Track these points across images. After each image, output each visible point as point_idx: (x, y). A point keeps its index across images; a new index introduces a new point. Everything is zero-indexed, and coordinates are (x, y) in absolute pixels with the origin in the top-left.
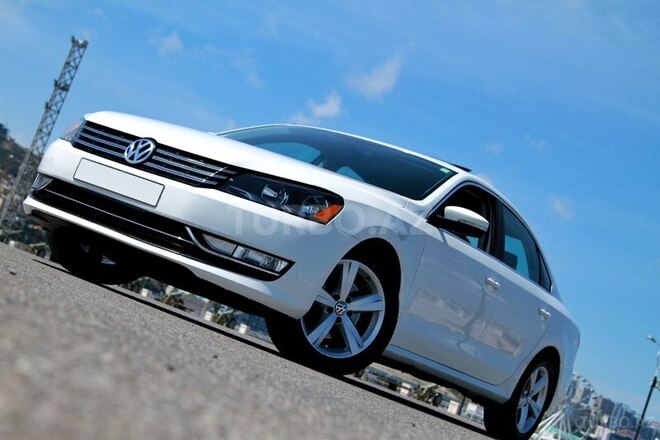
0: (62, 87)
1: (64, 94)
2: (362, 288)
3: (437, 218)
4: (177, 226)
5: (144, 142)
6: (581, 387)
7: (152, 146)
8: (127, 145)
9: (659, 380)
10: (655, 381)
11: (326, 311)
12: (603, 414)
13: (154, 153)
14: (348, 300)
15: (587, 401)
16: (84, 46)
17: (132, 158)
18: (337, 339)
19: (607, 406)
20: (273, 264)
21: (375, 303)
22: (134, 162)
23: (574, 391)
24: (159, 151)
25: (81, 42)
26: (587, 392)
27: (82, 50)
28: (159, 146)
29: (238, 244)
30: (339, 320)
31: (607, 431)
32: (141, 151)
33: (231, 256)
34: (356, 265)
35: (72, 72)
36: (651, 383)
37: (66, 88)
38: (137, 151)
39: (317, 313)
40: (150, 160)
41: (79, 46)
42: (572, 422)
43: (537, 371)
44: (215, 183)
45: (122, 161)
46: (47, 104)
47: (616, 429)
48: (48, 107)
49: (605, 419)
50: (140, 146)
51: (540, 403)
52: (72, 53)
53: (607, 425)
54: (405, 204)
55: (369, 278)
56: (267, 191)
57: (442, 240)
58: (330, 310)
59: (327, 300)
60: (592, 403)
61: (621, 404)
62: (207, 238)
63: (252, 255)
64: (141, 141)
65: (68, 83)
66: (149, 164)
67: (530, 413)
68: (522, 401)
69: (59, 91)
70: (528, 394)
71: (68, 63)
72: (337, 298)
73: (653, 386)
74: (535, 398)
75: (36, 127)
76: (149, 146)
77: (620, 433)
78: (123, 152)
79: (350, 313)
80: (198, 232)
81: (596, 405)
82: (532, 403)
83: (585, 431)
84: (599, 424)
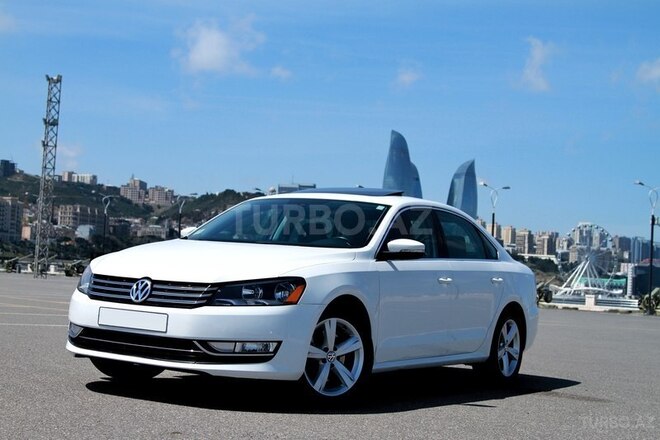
0: (51, 123)
1: (55, 128)
2: (342, 336)
3: (383, 254)
4: (186, 343)
5: (142, 283)
6: (596, 234)
7: (149, 283)
8: (130, 287)
9: (656, 217)
10: (653, 219)
11: (321, 363)
12: (623, 251)
13: (153, 289)
14: (335, 349)
15: (605, 245)
16: (59, 80)
17: (137, 298)
18: (334, 380)
19: (625, 243)
20: (267, 347)
21: (355, 345)
22: (140, 300)
23: (591, 239)
24: (155, 286)
25: (55, 78)
26: (603, 237)
27: (58, 85)
28: (154, 282)
29: (236, 342)
30: (332, 365)
31: (631, 266)
32: (143, 290)
33: (234, 353)
34: (334, 321)
35: (56, 107)
36: (651, 222)
37: (55, 123)
38: (139, 292)
39: (313, 366)
40: (151, 296)
41: (54, 82)
42: (597, 268)
43: (505, 325)
44: (204, 301)
45: (130, 302)
46: (44, 142)
47: (638, 261)
48: (45, 145)
49: (626, 256)
50: (140, 287)
51: (517, 347)
52: (50, 90)
53: (629, 261)
54: (355, 255)
55: (345, 327)
56: (246, 292)
57: (392, 270)
58: (324, 361)
59: (319, 354)
60: (610, 245)
61: (636, 238)
62: (212, 344)
63: (249, 346)
64: (140, 282)
65: (56, 117)
66: (151, 299)
67: (511, 358)
68: (500, 353)
69: (50, 127)
70: (504, 346)
71: (50, 101)
72: (326, 350)
73: (653, 224)
74: (511, 345)
75: (41, 166)
76: (147, 285)
77: (642, 264)
78: (128, 294)
79: (338, 358)
80: (204, 343)
81: (614, 246)
82: (510, 350)
83: (610, 272)
84: (623, 261)
